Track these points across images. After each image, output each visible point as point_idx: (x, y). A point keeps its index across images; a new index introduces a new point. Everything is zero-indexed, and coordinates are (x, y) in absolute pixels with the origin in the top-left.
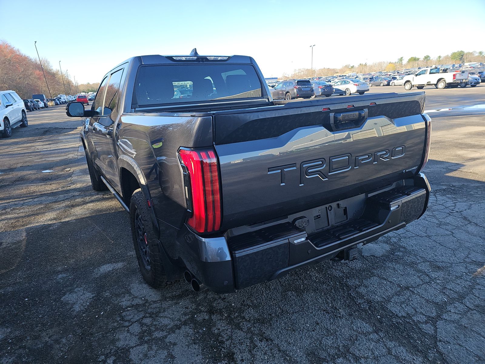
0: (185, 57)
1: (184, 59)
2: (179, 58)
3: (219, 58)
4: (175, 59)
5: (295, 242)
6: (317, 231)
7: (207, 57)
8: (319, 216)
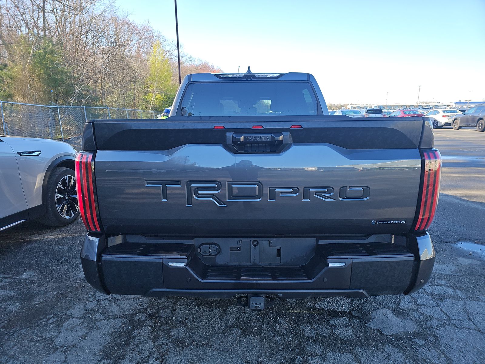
0: (232, 75)
1: (230, 76)
2: (226, 76)
3: (269, 76)
4: (221, 76)
5: (171, 264)
6: (231, 264)
7: (256, 75)
8: (238, 249)
